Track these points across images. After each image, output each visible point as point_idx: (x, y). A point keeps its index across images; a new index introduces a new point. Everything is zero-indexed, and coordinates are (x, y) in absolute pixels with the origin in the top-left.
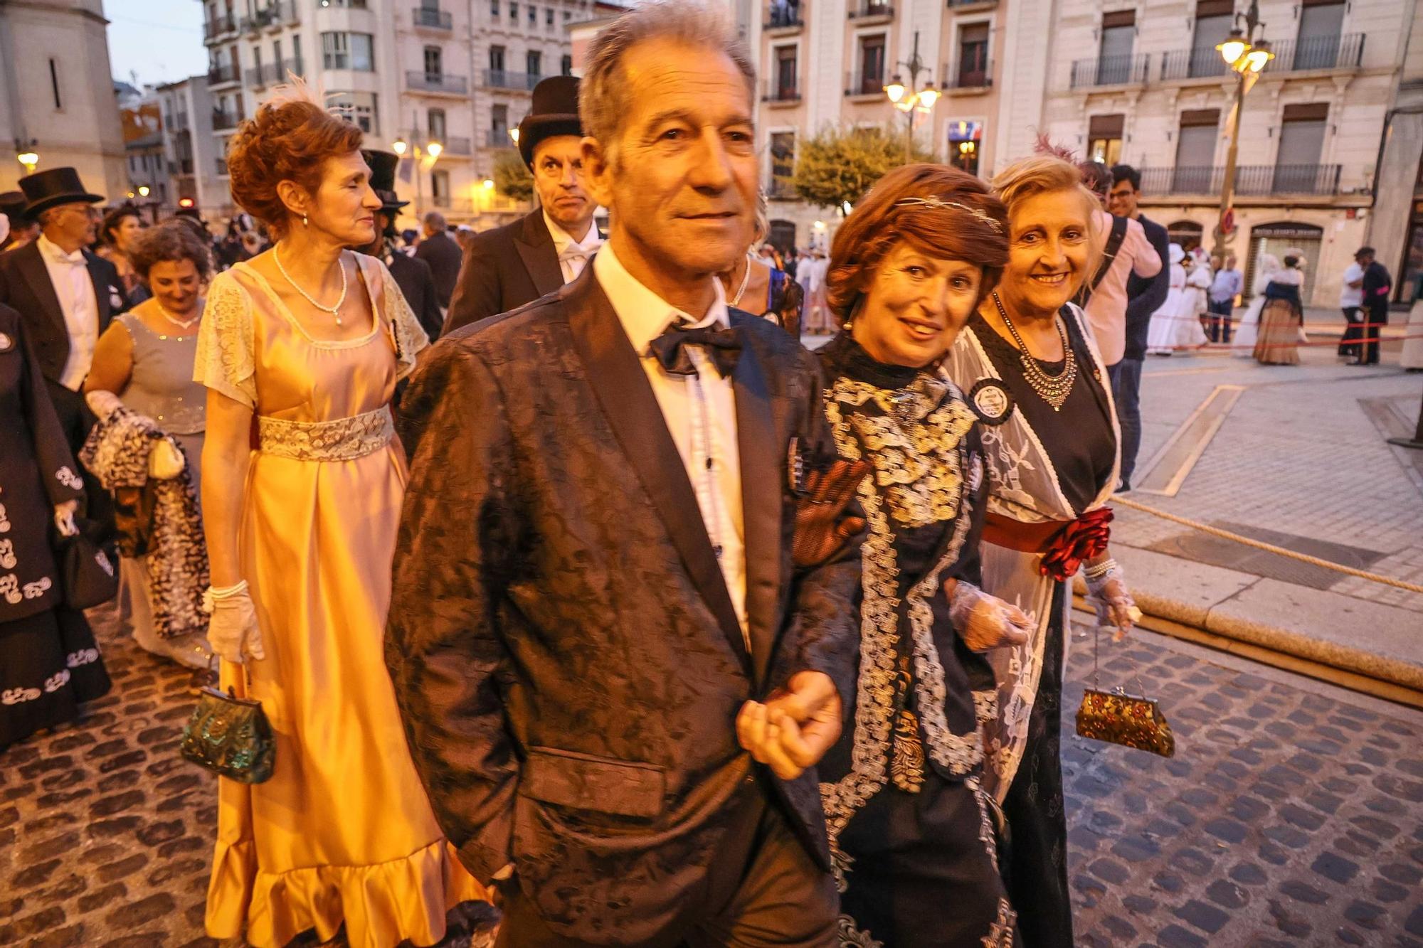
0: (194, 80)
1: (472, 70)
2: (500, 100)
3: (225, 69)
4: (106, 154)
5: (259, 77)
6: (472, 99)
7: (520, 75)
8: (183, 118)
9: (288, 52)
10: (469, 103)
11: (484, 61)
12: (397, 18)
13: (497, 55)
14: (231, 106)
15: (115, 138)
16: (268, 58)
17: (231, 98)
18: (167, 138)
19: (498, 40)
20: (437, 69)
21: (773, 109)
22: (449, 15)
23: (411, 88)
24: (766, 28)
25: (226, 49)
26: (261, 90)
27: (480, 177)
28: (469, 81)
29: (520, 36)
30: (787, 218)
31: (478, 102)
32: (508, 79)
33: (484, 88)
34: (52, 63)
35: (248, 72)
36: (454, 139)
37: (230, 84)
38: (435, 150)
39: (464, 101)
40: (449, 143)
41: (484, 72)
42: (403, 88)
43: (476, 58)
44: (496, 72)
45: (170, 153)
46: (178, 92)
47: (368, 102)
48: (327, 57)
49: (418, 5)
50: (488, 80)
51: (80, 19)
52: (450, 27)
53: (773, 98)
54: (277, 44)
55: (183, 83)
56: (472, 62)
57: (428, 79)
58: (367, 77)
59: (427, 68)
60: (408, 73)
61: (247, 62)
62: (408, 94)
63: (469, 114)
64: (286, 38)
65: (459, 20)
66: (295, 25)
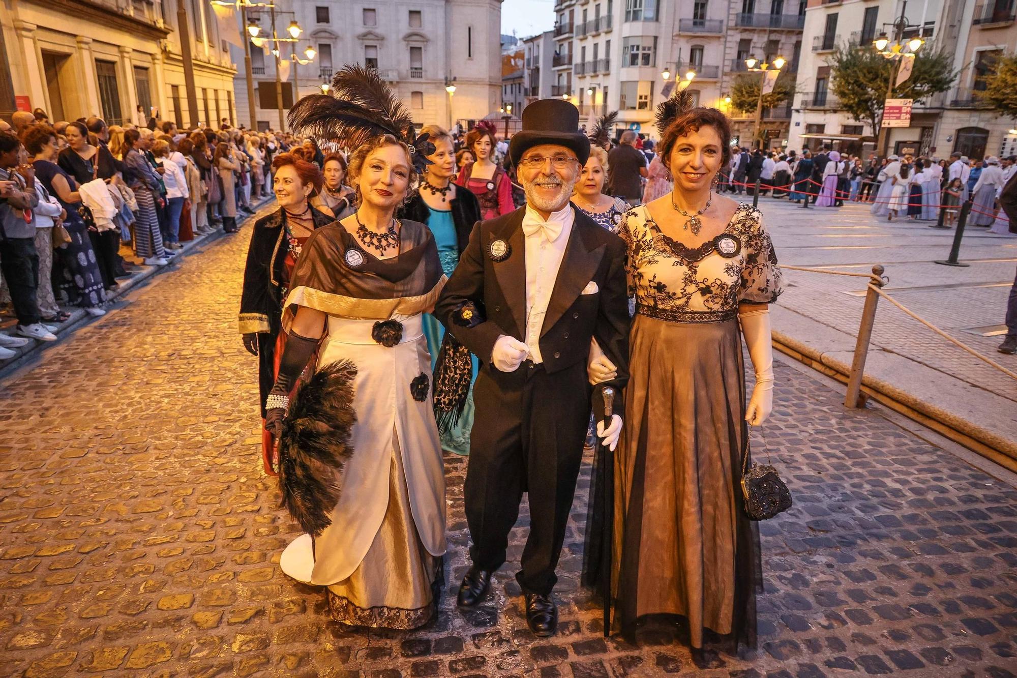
0: (546, 33)
1: (729, 14)
2: (746, 36)
3: (565, 25)
4: (491, 85)
5: (584, 30)
6: (725, 37)
7: (765, 15)
8: (536, 59)
9: (604, 12)
10: (722, 40)
11: (738, 8)
13: (749, 2)
14: (565, 51)
15: (497, 74)
16: (591, 17)
17: (566, 44)
18: (526, 73)
20: (703, 16)
21: (984, 30)
23: (682, 32)
25: (567, 12)
26: (584, 38)
27: (723, 95)
28: (725, 23)
30: (981, 125)
31: (729, 39)
32: (755, 19)
33: (735, 28)
34: (470, 29)
35: (577, 26)
36: (708, 66)
37: (567, 35)
38: (691, 75)
39: (719, 38)
40: (703, 69)
41: (737, 14)
42: (676, 32)
43: (732, 5)
44: (746, 15)
45: (526, 83)
46: (535, 42)
47: (651, 44)
48: (628, 13)
50: (739, 22)
53: (986, 21)
54: (597, 7)
55: (539, 36)
56: (729, 8)
57: (695, 24)
58: (652, 25)
59: (695, 15)
60: (681, 20)
61: (578, 21)
62: (679, 35)
63: (722, 47)
64: (604, 2)
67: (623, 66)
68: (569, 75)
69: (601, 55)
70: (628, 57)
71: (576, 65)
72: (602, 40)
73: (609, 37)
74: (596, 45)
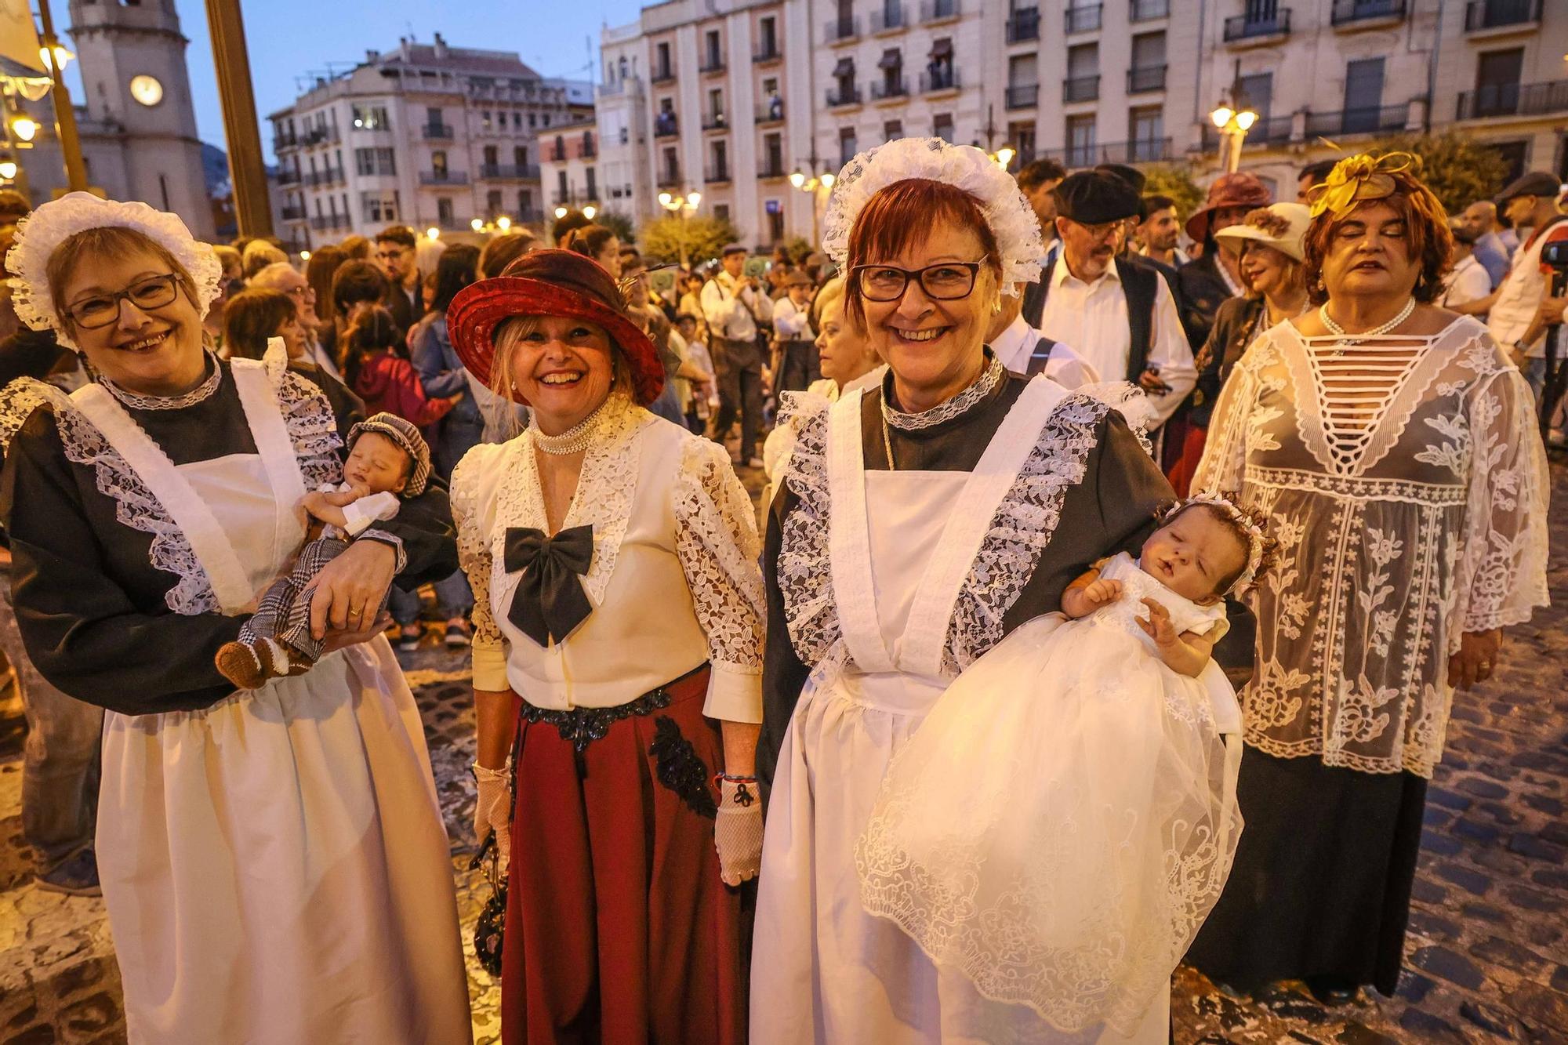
1: (472, 166)
2: (494, 187)
3: (290, 173)
5: (315, 179)
6: (473, 188)
7: (510, 166)
9: (334, 163)
10: (470, 191)
11: (480, 159)
12: (410, 134)
13: (491, 153)
14: (297, 202)
16: (320, 166)
17: (296, 194)
19: (491, 142)
20: (444, 169)
22: (450, 128)
23: (424, 184)
24: (656, 136)
25: (290, 158)
26: (317, 189)
28: (470, 174)
29: (507, 137)
31: (477, 191)
32: (500, 170)
33: (482, 178)
35: (306, 175)
36: (459, 220)
37: (294, 185)
39: (466, 189)
40: (456, 223)
41: (481, 167)
42: (418, 185)
43: (473, 157)
44: (491, 166)
47: (391, 198)
48: (361, 166)
49: (426, 122)
50: (485, 173)
51: (181, 145)
52: (451, 136)
54: (326, 157)
56: (470, 159)
57: (437, 177)
58: (389, 179)
59: (436, 168)
60: (421, 174)
61: (306, 169)
62: (422, 189)
63: (471, 199)
64: (332, 151)
65: (459, 130)
66: (338, 142)
67: (366, 221)
68: (306, 230)
69: (340, 210)
70: (369, 214)
71: (313, 220)
72: (337, 192)
73: (345, 190)
74: (332, 200)
